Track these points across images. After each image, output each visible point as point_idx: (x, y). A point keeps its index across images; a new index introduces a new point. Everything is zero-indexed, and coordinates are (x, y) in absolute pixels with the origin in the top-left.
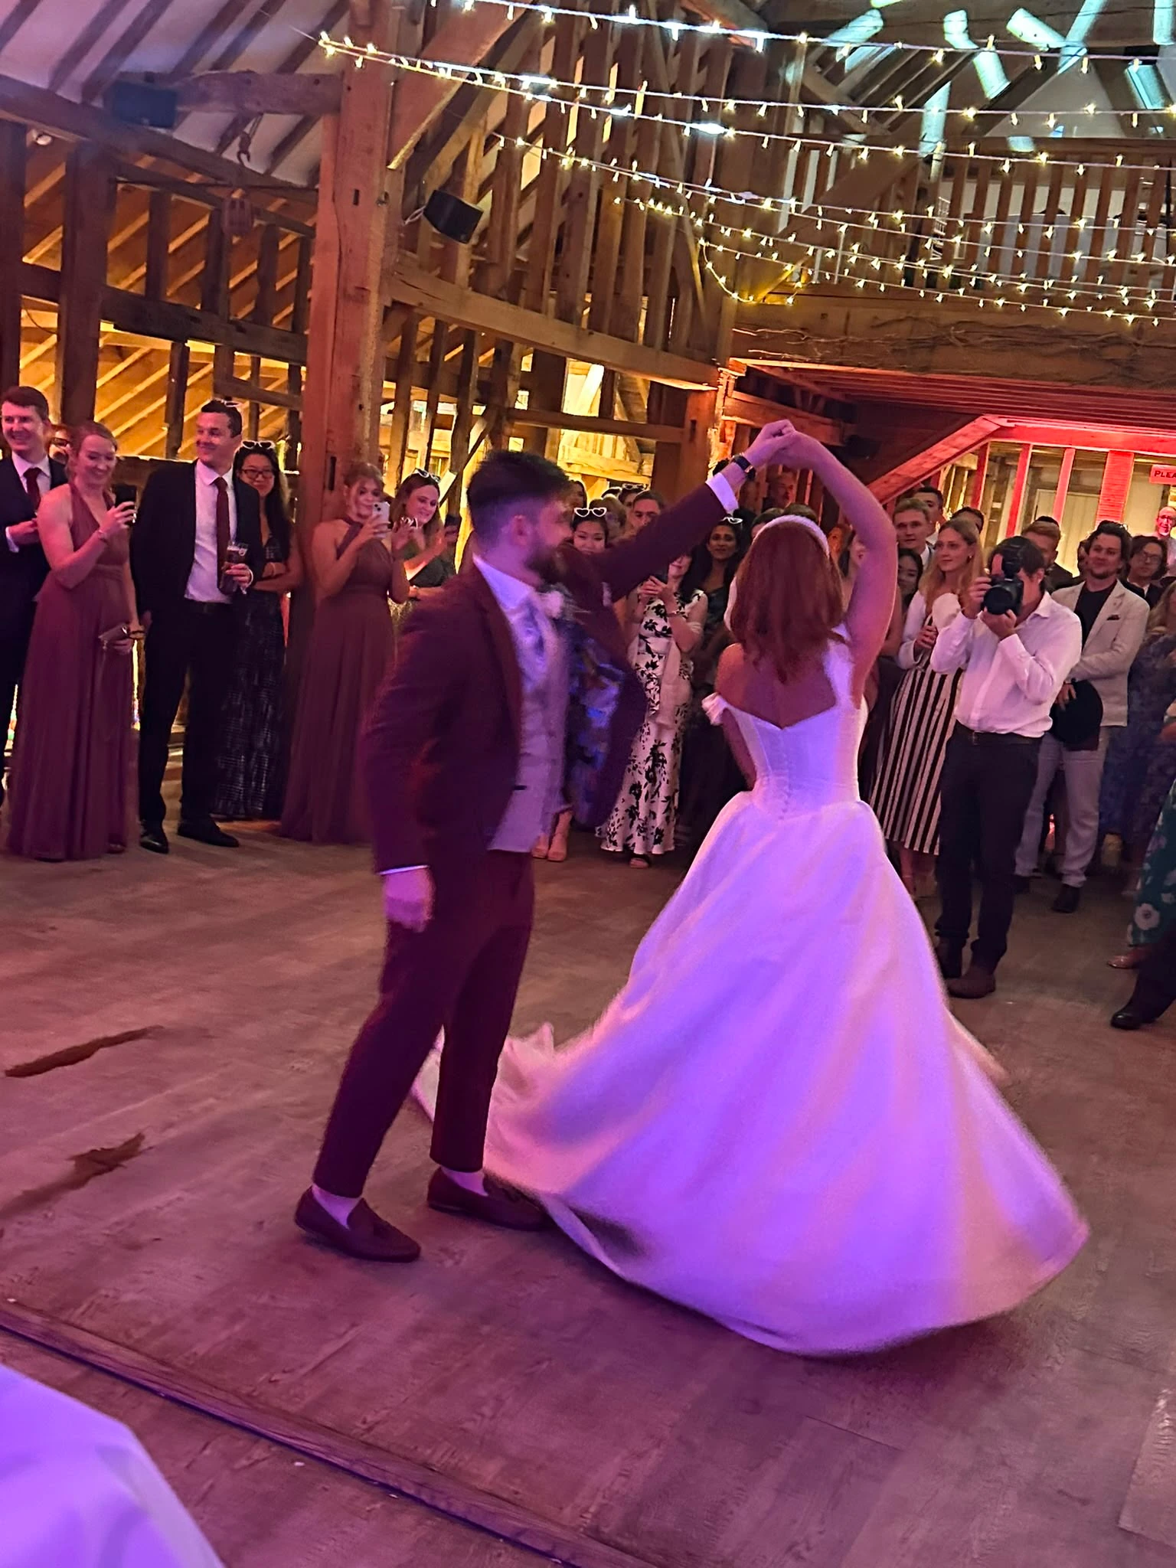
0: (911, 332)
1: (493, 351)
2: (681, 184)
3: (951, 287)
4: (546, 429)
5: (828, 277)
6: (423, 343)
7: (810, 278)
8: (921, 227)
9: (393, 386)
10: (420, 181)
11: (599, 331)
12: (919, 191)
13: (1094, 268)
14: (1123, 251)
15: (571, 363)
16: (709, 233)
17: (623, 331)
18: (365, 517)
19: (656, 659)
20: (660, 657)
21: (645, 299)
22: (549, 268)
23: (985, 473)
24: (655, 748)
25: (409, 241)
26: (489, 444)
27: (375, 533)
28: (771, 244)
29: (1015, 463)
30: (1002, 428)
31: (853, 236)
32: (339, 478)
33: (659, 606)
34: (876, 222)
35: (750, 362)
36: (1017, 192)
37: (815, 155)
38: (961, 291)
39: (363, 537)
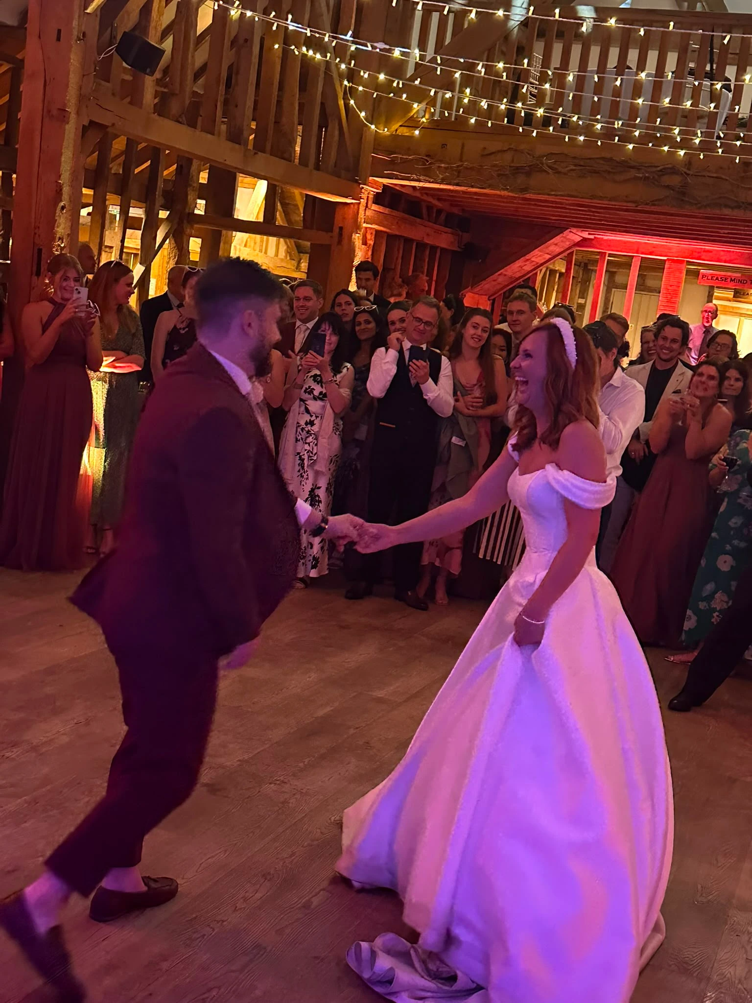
0: (513, 161)
1: (175, 166)
2: (327, 35)
3: (543, 126)
4: (221, 231)
5: (447, 114)
6: (118, 157)
7: (433, 114)
8: (520, 76)
9: (90, 192)
10: (112, 25)
11: (263, 151)
12: (518, 48)
13: (654, 111)
14: (677, 99)
15: (241, 179)
16: (352, 75)
17: (282, 152)
18: (68, 300)
19: (313, 418)
20: (317, 417)
21: (300, 128)
22: (221, 99)
23: (572, 275)
24: (312, 491)
25: (104, 71)
26: (173, 242)
27: (75, 312)
28: (401, 86)
29: (595, 268)
30: (585, 239)
31: (467, 81)
32: (44, 267)
33: (316, 376)
34: (483, 70)
35: (386, 181)
36: (595, 52)
37: (435, 16)
38: (551, 128)
39: (64, 316)
